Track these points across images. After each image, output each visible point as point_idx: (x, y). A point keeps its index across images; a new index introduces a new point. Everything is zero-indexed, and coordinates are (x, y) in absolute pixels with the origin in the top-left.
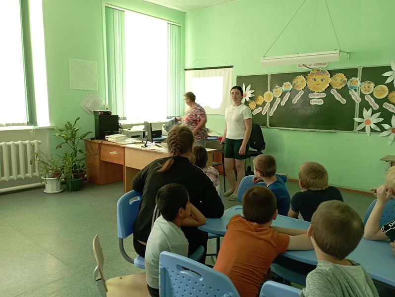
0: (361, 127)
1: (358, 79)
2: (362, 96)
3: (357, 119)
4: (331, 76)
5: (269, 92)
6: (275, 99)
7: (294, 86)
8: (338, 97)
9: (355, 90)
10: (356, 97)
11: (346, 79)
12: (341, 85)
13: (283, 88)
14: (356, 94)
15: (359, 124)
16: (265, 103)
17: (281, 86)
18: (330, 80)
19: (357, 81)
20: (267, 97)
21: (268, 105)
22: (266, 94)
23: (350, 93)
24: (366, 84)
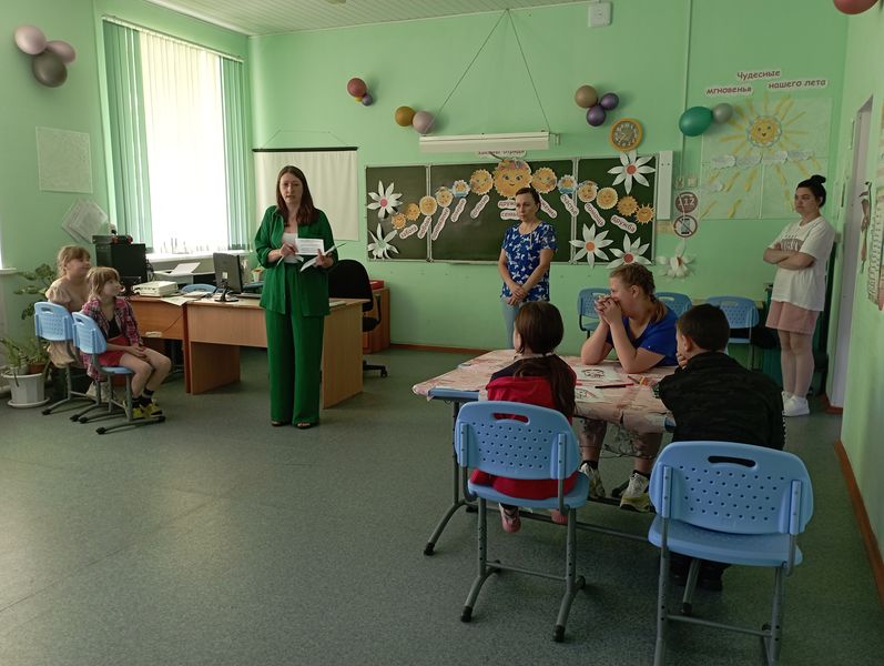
0: (580, 255)
1: (573, 178)
2: (581, 205)
3: (574, 243)
4: (533, 172)
5: (428, 197)
6: (440, 209)
7: (472, 187)
9: (570, 196)
10: (571, 206)
11: (555, 178)
12: (548, 186)
13: (454, 191)
14: (571, 201)
15: (578, 249)
16: (422, 217)
17: (451, 188)
18: (531, 179)
19: (571, 181)
20: (427, 205)
21: (427, 221)
22: (424, 200)
23: (562, 200)
24: (585, 186)
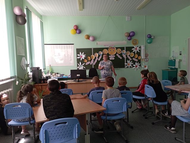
2: (126, 56)
6: (95, 58)
7: (103, 53)
8: (119, 57)
11: (121, 51)
15: (126, 65)
16: (91, 60)
17: (98, 53)
18: (116, 51)
19: (125, 51)
22: (92, 56)
23: (123, 55)
24: (127, 52)
